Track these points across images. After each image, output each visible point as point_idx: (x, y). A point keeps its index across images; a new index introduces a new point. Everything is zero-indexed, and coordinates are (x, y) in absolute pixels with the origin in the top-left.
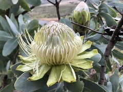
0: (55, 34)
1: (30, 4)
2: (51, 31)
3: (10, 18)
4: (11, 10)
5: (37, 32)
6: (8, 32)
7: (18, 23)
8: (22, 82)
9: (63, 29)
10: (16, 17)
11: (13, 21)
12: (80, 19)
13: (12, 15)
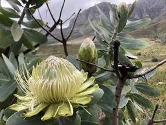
1: (35, 41)
2: (49, 65)
3: (8, 57)
4: (11, 49)
5: (35, 67)
6: (5, 74)
7: (18, 63)
8: (14, 121)
10: (16, 57)
11: (12, 62)
13: (11, 55)
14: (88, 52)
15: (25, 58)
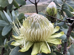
0: (36, 22)
2: (34, 19)
3: (6, 12)
4: (8, 8)
5: (24, 20)
6: (6, 21)
7: (12, 15)
8: (14, 53)
9: (42, 18)
10: (11, 12)
11: (9, 14)
12: (51, 13)
13: (8, 11)
14: (52, 10)
15: (15, 13)
